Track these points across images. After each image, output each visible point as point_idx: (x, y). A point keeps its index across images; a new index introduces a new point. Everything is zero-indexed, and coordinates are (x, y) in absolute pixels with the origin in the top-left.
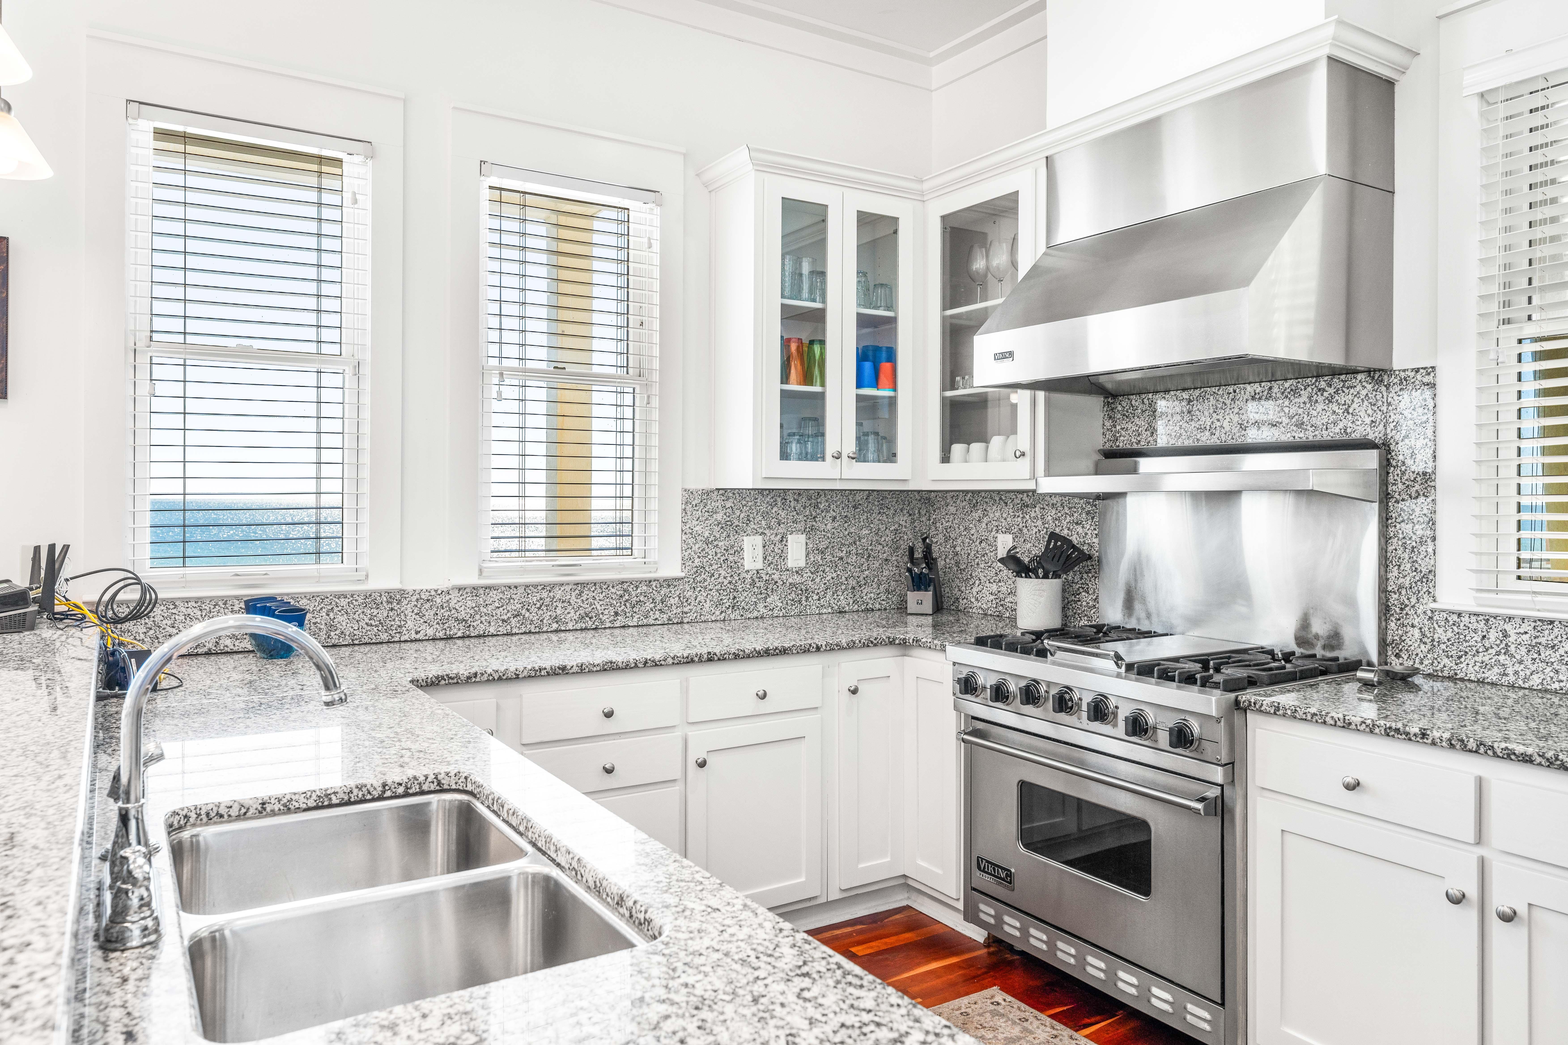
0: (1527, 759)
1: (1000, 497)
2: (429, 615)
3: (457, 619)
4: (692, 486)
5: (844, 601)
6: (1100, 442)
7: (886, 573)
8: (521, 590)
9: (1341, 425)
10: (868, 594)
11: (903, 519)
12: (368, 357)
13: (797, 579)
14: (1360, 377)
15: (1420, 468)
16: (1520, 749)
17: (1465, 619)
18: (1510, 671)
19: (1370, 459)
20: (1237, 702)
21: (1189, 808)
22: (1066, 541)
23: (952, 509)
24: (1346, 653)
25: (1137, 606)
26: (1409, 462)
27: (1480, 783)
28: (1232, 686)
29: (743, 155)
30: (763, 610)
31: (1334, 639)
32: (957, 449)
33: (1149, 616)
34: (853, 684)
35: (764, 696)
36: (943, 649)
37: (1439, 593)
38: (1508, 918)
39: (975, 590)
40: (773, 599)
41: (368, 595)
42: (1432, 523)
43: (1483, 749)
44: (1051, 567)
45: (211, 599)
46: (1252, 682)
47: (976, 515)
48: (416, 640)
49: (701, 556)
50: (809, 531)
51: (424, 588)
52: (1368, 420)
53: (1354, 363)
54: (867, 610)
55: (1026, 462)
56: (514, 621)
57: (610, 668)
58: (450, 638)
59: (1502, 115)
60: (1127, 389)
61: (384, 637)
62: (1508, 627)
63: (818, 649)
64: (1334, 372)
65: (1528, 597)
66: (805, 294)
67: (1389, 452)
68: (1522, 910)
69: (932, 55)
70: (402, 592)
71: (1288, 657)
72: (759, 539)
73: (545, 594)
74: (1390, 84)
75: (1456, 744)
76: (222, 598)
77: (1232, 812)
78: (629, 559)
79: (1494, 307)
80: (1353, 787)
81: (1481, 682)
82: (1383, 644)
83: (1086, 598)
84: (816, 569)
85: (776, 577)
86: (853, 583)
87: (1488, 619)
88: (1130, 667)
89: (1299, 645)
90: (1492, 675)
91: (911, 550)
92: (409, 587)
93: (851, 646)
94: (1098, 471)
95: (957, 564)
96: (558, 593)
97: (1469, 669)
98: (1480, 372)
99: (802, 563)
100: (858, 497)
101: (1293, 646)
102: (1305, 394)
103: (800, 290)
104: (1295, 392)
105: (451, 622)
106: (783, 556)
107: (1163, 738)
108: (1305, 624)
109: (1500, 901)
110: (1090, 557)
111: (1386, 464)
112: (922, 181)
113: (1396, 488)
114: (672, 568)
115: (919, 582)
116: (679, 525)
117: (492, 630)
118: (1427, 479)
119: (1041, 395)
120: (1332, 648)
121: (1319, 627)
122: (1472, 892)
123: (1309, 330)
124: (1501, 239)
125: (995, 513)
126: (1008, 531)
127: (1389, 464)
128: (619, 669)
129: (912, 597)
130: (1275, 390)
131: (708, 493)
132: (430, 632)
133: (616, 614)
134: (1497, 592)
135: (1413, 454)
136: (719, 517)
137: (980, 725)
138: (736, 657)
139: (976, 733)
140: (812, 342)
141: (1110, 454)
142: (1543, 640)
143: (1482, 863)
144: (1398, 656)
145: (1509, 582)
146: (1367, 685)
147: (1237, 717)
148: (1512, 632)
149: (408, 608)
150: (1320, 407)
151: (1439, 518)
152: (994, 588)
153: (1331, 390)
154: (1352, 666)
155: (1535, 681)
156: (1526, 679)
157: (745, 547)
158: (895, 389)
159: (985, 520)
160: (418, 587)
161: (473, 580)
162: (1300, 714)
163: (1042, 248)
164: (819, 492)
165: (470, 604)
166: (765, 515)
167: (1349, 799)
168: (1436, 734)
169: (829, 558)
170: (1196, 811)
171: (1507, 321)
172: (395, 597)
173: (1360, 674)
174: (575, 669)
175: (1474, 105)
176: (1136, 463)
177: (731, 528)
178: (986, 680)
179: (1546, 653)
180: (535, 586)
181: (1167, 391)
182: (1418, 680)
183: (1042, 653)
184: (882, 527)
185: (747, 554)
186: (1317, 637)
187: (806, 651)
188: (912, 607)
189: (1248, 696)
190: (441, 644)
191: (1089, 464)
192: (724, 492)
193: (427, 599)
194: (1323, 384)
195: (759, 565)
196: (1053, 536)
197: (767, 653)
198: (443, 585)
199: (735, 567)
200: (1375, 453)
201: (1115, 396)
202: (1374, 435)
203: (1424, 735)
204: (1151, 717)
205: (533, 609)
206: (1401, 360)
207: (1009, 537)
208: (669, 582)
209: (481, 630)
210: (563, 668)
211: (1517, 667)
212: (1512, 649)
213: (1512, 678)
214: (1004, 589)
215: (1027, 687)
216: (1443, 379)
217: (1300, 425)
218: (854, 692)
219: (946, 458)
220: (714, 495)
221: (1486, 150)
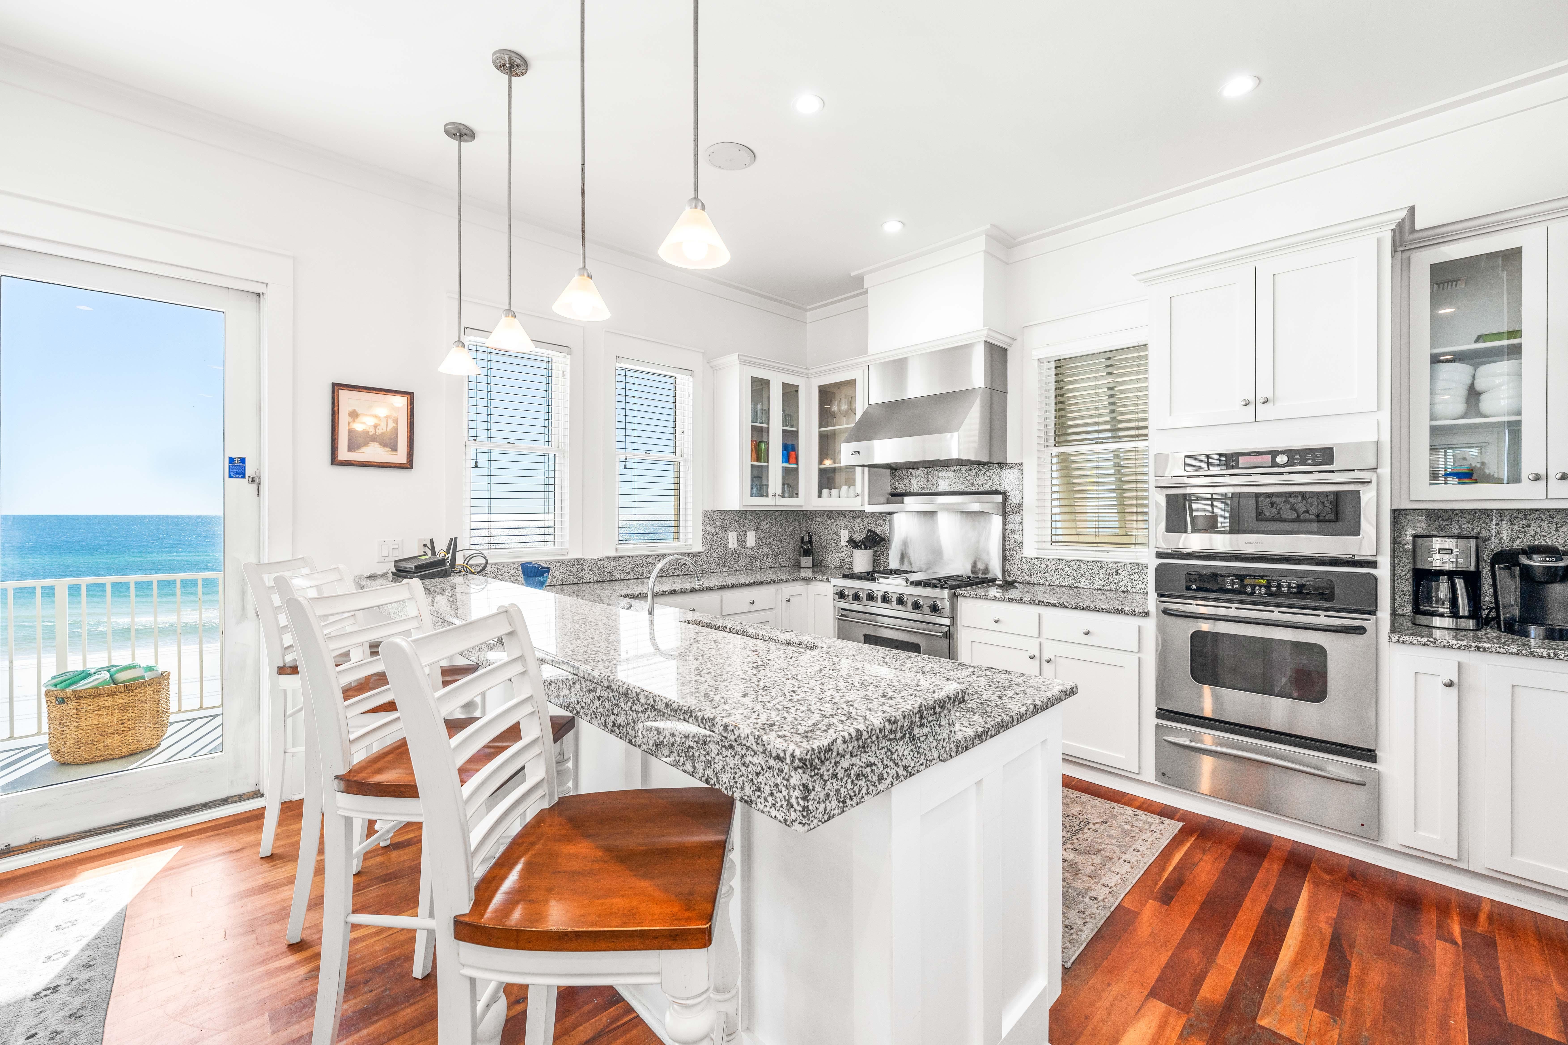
0: (1054, 605)
1: (842, 514)
2: (595, 570)
3: (607, 572)
4: (706, 509)
5: (771, 562)
6: (889, 489)
7: (789, 549)
8: (634, 558)
9: (988, 485)
10: (781, 559)
11: (796, 524)
12: (567, 448)
13: (751, 552)
14: (995, 465)
15: (1017, 502)
16: (1052, 602)
17: (1033, 561)
18: (1049, 579)
19: (999, 498)
20: (955, 593)
21: (937, 636)
22: (874, 532)
23: (819, 519)
24: (990, 576)
25: (906, 560)
26: (1013, 500)
27: (1039, 615)
28: (953, 587)
29: (735, 357)
30: (737, 567)
31: (986, 570)
32: (825, 492)
33: (911, 564)
34: (788, 597)
35: (753, 603)
36: (828, 581)
37: (1024, 550)
38: (1048, 661)
39: (830, 556)
40: (741, 562)
41: (569, 561)
42: (1021, 523)
43: (1040, 603)
44: (868, 544)
45: (502, 563)
46: (959, 587)
47: (830, 522)
48: (590, 582)
49: (711, 541)
50: (757, 530)
51: (593, 557)
52: (998, 483)
53: (992, 461)
54: (781, 567)
55: (860, 498)
56: (631, 573)
57: (693, 591)
58: (604, 581)
59: (1045, 367)
60: (900, 466)
61: (576, 581)
62: (1048, 563)
63: (774, 581)
64: (986, 463)
65: (1055, 551)
66: (759, 420)
67: (1006, 495)
68: (1053, 658)
69: (808, 307)
70: (583, 560)
71: (969, 577)
72: (735, 533)
73: (644, 560)
74: (1006, 350)
75: (1032, 602)
76: (506, 563)
77: (953, 636)
78: (679, 543)
79: (1043, 441)
80: (997, 621)
81: (1039, 584)
82: (1004, 572)
83: (882, 558)
84: (759, 547)
85: (742, 551)
86: (775, 554)
87: (1041, 560)
88: (912, 583)
89: (972, 573)
90: (1042, 582)
91: (802, 538)
92: (586, 557)
93: (787, 581)
94: (888, 502)
95: (821, 544)
96: (650, 560)
97: (1035, 579)
98: (1038, 465)
99: (753, 545)
100: (777, 514)
101: (970, 574)
102: (974, 472)
103: (757, 419)
104: (970, 470)
105: (605, 574)
106: (745, 541)
107: (927, 609)
108: (974, 565)
109: (1046, 656)
110: (885, 540)
111: (1005, 500)
112: (809, 369)
113: (1008, 510)
114: (698, 548)
115: (807, 553)
116: (701, 527)
117: (622, 577)
118: (1020, 506)
119: (866, 469)
120: (985, 574)
121: (980, 566)
122: (1037, 655)
123: (976, 445)
124: (1045, 415)
125: (839, 521)
126: (846, 529)
127: (1006, 500)
128: (696, 591)
129: (803, 560)
130: (963, 469)
131: (713, 512)
132: (595, 578)
133: (675, 569)
134: (1044, 549)
135: (1014, 497)
136: (718, 523)
137: (844, 612)
138: (742, 585)
139: (844, 616)
140: (760, 442)
141: (893, 495)
142: (1059, 567)
143: (1040, 643)
144: (1009, 576)
145: (1048, 546)
146: (999, 586)
147: (955, 599)
148: (1049, 565)
149: (585, 566)
150: (980, 477)
151: (1024, 522)
152: (839, 555)
153: (984, 471)
154: (993, 580)
155: (1057, 583)
156: (1054, 582)
157: (729, 537)
158: (797, 464)
159: (835, 524)
160: (590, 557)
161: (614, 554)
162: (978, 596)
163: (867, 406)
164: (761, 512)
165: (612, 565)
166: (738, 522)
167: (996, 626)
168: (1025, 599)
169: (765, 542)
170: (940, 637)
171: (1047, 446)
172: (580, 562)
173: (997, 582)
174: (679, 591)
175: (1036, 363)
176: (903, 499)
177: (724, 529)
178: (850, 593)
179: (1060, 572)
180: (640, 556)
181: (918, 468)
182: (1016, 584)
183: (873, 580)
184: (787, 528)
185: (730, 541)
186: (979, 570)
187: (769, 583)
188: (803, 564)
189: (958, 591)
190: (600, 584)
191: (883, 499)
192: (721, 512)
193: (594, 563)
194: (981, 468)
195: (735, 546)
196: (869, 531)
197: (754, 584)
198: (601, 556)
199: (725, 546)
200: (1001, 496)
201: (895, 470)
202: (1001, 489)
203: (1021, 600)
204: (921, 602)
205: (640, 567)
206: (1010, 460)
207: (847, 532)
208: (697, 554)
209: (617, 577)
210: (675, 591)
211: (1051, 578)
212: (1049, 571)
213: (1049, 582)
214: (844, 555)
215: (869, 593)
216: (1025, 467)
217: (972, 484)
218: (789, 601)
219: (820, 496)
220: (716, 513)
221: (1040, 381)
